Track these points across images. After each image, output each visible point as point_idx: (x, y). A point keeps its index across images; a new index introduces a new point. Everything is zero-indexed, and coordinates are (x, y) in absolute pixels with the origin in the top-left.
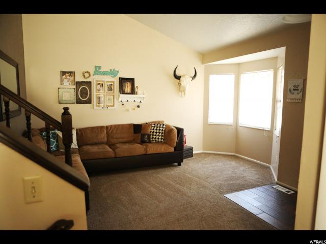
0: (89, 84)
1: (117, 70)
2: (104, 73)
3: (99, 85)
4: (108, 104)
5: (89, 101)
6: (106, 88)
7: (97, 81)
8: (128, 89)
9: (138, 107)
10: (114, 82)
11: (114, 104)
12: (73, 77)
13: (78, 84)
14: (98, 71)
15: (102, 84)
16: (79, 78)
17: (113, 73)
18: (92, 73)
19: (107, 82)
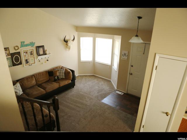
0: (19, 53)
1: (34, 42)
2: (27, 45)
3: (25, 53)
4: (31, 63)
5: (21, 63)
6: (29, 54)
7: (23, 51)
8: (41, 52)
9: (48, 60)
10: (33, 50)
11: (35, 62)
12: (8, 51)
13: (12, 55)
14: (23, 44)
15: (27, 52)
16: (12, 51)
17: (32, 44)
18: (19, 47)
19: (29, 50)
